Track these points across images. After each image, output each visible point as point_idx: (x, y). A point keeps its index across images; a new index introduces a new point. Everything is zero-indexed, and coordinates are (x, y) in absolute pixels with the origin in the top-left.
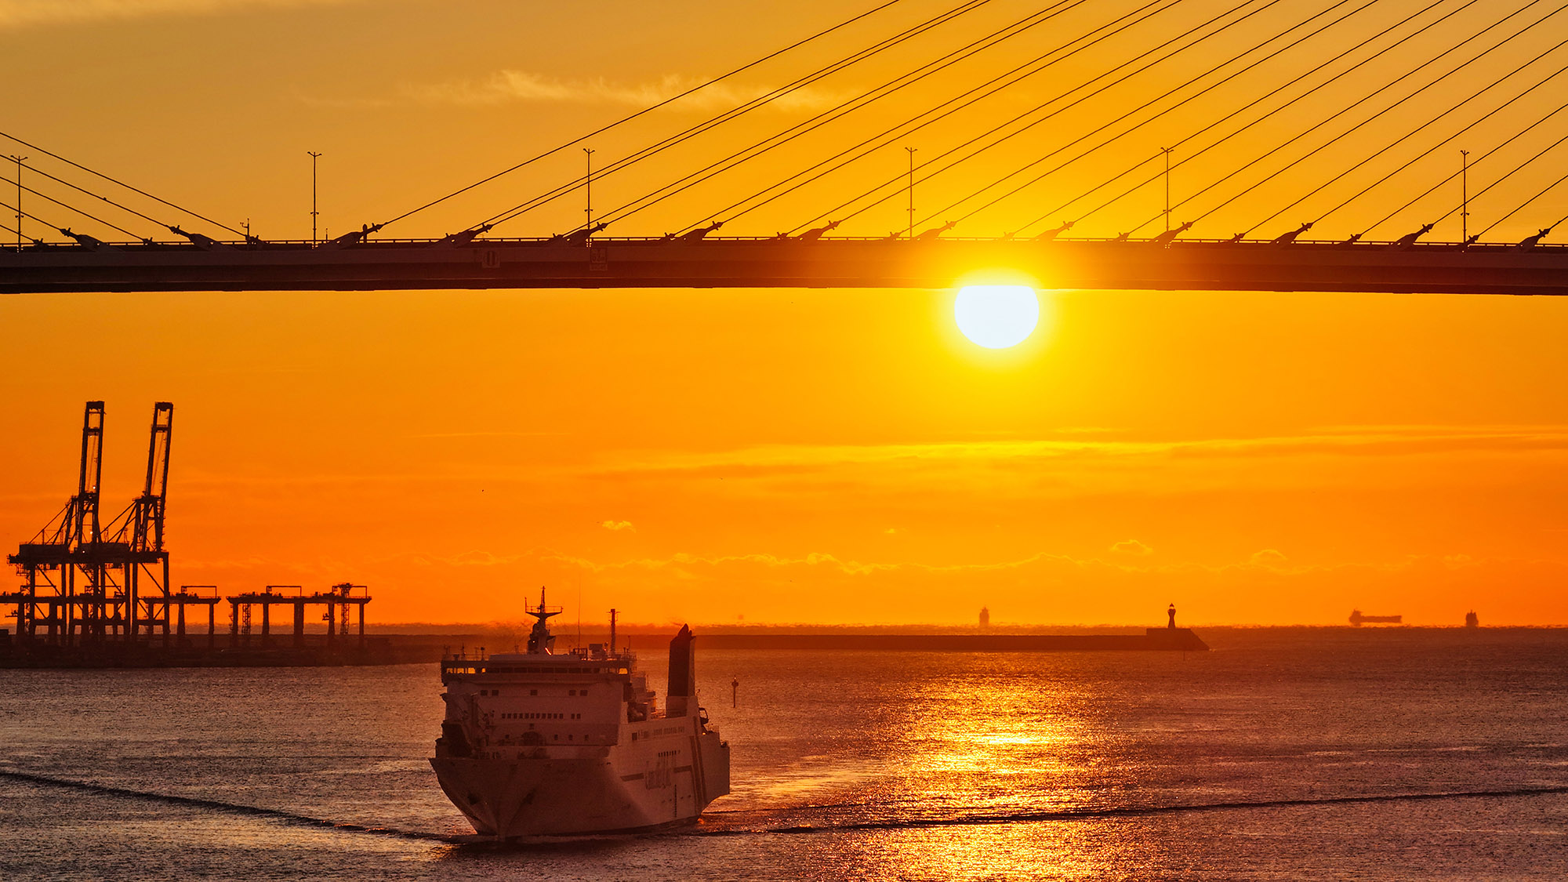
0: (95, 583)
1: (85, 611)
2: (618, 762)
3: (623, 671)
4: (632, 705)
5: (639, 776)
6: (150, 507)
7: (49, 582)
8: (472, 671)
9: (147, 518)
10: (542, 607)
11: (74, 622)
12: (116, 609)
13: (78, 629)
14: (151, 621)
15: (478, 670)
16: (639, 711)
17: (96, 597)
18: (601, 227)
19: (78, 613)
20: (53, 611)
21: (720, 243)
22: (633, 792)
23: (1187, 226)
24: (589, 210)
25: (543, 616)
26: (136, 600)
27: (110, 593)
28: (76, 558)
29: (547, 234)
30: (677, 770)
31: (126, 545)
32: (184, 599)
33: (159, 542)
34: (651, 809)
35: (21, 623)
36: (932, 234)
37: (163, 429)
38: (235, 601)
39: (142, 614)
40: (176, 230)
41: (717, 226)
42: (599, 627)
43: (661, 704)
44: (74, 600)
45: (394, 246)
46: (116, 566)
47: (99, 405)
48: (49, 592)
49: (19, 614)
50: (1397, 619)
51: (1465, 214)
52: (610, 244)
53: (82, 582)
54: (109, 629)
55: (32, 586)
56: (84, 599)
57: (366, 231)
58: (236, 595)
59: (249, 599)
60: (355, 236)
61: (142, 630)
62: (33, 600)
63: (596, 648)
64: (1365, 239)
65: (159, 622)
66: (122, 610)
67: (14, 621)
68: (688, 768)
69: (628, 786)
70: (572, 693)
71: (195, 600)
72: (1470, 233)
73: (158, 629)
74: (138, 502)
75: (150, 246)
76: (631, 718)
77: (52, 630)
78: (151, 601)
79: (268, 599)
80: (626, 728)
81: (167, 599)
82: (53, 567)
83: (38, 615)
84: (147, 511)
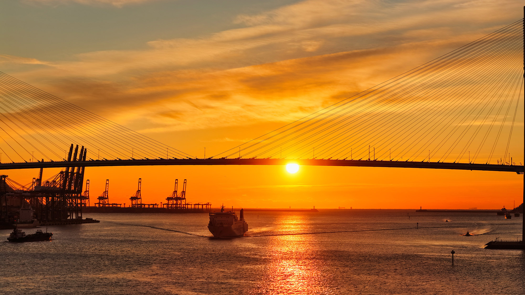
0: (177, 202)
1: (175, 206)
2: (233, 227)
3: (234, 215)
4: (235, 219)
5: (236, 229)
6: (184, 192)
7: (171, 202)
8: (213, 214)
9: (183, 194)
10: (223, 206)
11: (174, 207)
12: (179, 206)
13: (174, 208)
14: (184, 207)
15: (214, 214)
16: (236, 220)
17: (177, 204)
18: (241, 157)
19: (174, 206)
20: (171, 206)
21: (256, 159)
22: (235, 231)
23: (316, 157)
24: (240, 155)
25: (223, 207)
26: (182, 204)
27: (178, 204)
28: (174, 199)
29: (234, 158)
30: (241, 228)
31: (180, 197)
32: (188, 204)
33: (185, 197)
34: (237, 233)
35: (167, 207)
36: (284, 158)
37: (185, 183)
38: (194, 205)
39: (182, 206)
40: (187, 157)
41: (256, 157)
42: (231, 208)
43: (239, 219)
44: (174, 204)
45: (215, 160)
46: (179, 200)
47: (177, 180)
48: (171, 203)
49: (167, 206)
50: (345, 208)
51: (351, 156)
52: (242, 159)
53: (175, 202)
54: (178, 208)
55: (169, 203)
56: (175, 204)
57: (211, 158)
58: (194, 204)
59: (196, 204)
60: (210, 158)
61: (182, 208)
62: (169, 204)
63: (230, 211)
64: (339, 159)
65: (185, 207)
66: (180, 206)
67: (166, 207)
68: (242, 228)
69: (234, 230)
70: (227, 217)
71: (189, 204)
72: (352, 159)
73: (185, 208)
74: (182, 192)
75: (184, 159)
76: (235, 221)
77: (171, 208)
78: (184, 205)
79: (198, 204)
80: (234, 222)
81: (186, 204)
82: (171, 200)
83: (169, 206)
84: (183, 193)
